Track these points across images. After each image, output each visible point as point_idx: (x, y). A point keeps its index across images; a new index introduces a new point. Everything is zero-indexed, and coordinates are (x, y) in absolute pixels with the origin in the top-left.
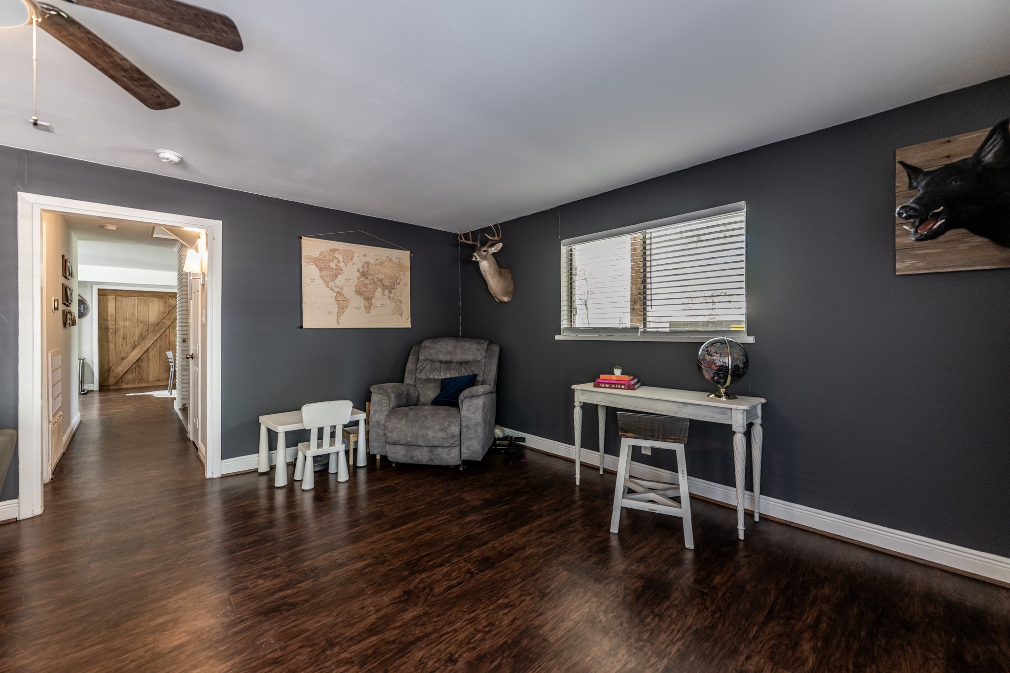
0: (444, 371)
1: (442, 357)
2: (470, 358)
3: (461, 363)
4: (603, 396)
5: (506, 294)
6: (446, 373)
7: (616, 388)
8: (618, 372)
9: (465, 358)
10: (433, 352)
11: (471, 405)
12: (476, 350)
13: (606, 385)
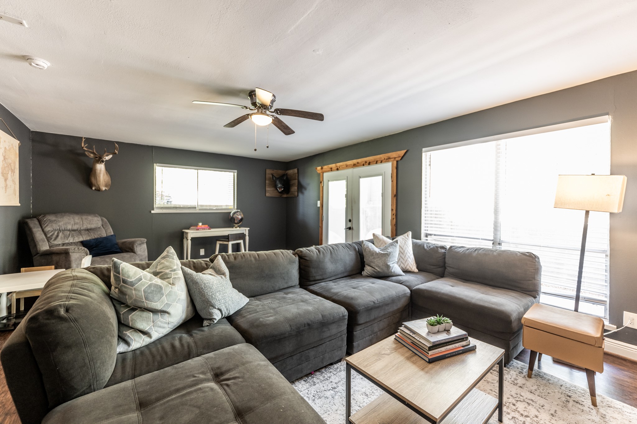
0: (77, 237)
1: (69, 227)
2: (93, 226)
3: (88, 230)
4: (202, 233)
5: (106, 186)
6: (79, 238)
7: (205, 230)
8: (200, 224)
9: (89, 226)
10: (61, 224)
11: (142, 248)
12: (97, 221)
13: (201, 229)
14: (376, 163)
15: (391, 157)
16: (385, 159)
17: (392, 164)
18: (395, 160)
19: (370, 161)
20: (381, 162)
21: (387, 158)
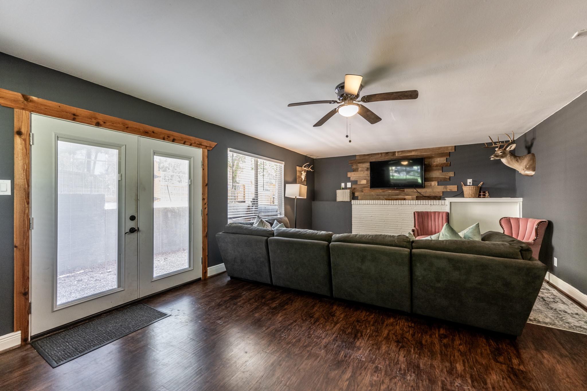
14: (184, 143)
15: (203, 144)
16: (195, 143)
17: (203, 152)
18: (206, 149)
19: (175, 138)
20: (191, 145)
21: (198, 143)
